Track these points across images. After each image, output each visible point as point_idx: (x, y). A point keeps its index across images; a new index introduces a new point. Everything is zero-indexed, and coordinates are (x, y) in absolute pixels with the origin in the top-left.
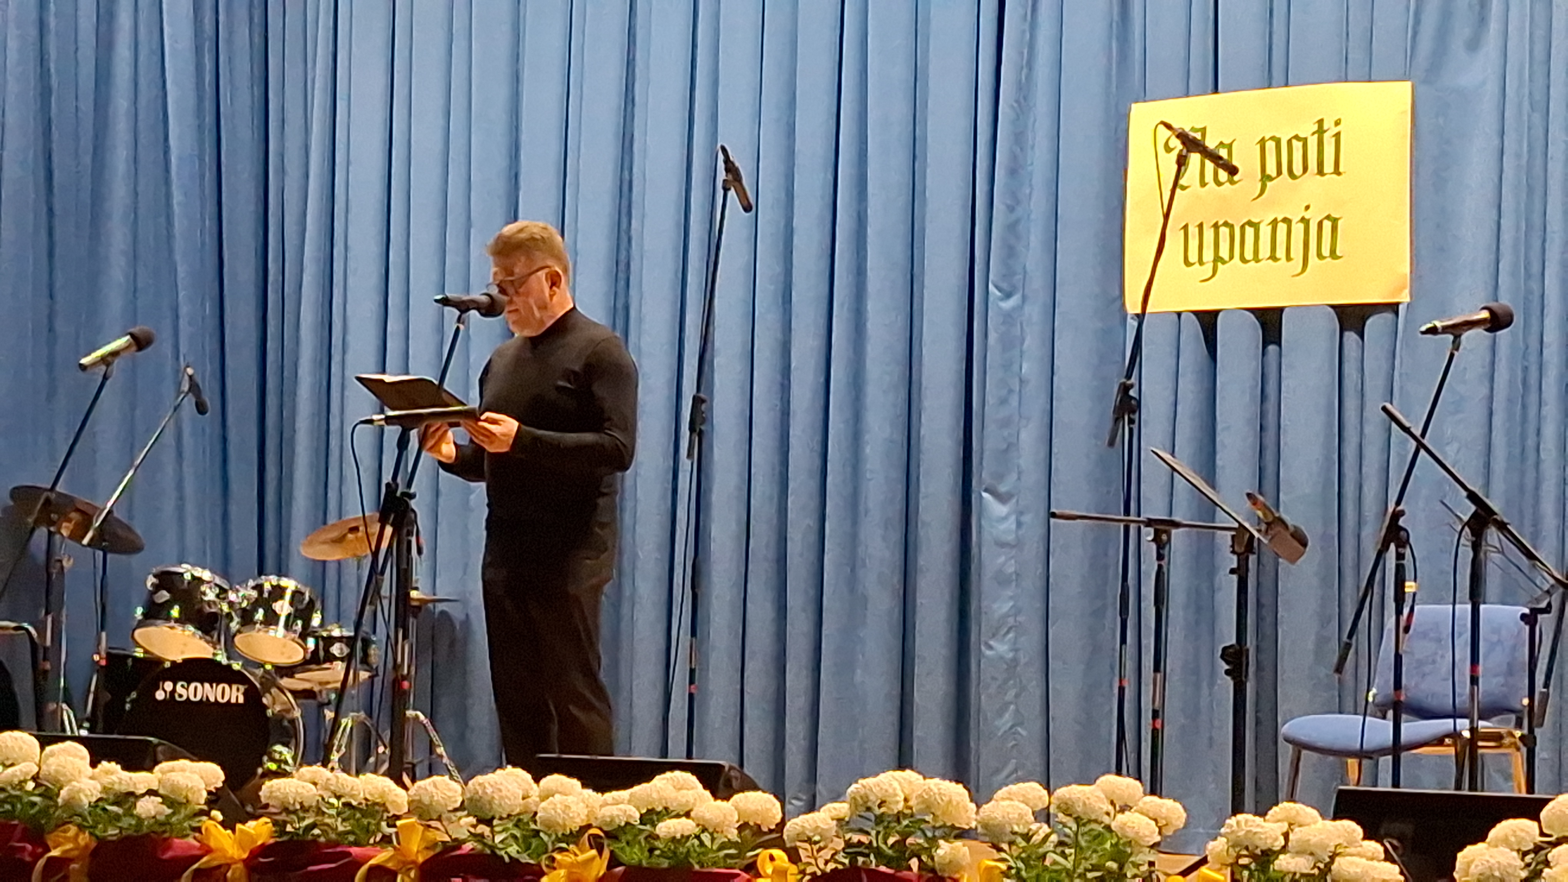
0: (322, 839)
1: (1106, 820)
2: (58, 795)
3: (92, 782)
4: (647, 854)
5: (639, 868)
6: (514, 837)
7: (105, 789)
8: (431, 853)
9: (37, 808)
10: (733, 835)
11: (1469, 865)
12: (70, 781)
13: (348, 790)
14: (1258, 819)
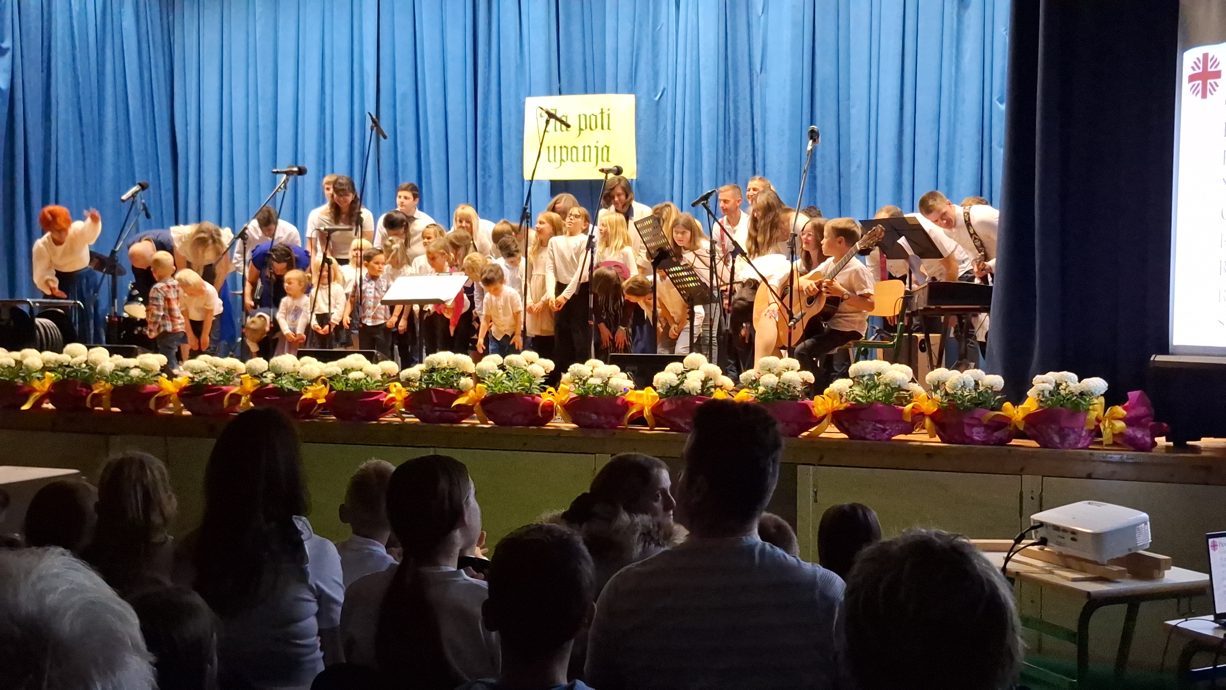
0: (210, 384)
1: (525, 368)
2: (96, 368)
3: (110, 363)
4: (345, 386)
5: (342, 391)
6: (291, 382)
7: (116, 366)
8: (255, 388)
9: (87, 374)
10: (379, 377)
11: (658, 380)
12: (100, 363)
13: (220, 364)
14: (582, 365)
